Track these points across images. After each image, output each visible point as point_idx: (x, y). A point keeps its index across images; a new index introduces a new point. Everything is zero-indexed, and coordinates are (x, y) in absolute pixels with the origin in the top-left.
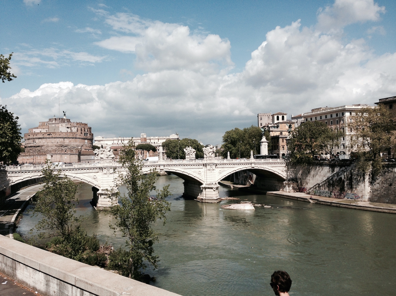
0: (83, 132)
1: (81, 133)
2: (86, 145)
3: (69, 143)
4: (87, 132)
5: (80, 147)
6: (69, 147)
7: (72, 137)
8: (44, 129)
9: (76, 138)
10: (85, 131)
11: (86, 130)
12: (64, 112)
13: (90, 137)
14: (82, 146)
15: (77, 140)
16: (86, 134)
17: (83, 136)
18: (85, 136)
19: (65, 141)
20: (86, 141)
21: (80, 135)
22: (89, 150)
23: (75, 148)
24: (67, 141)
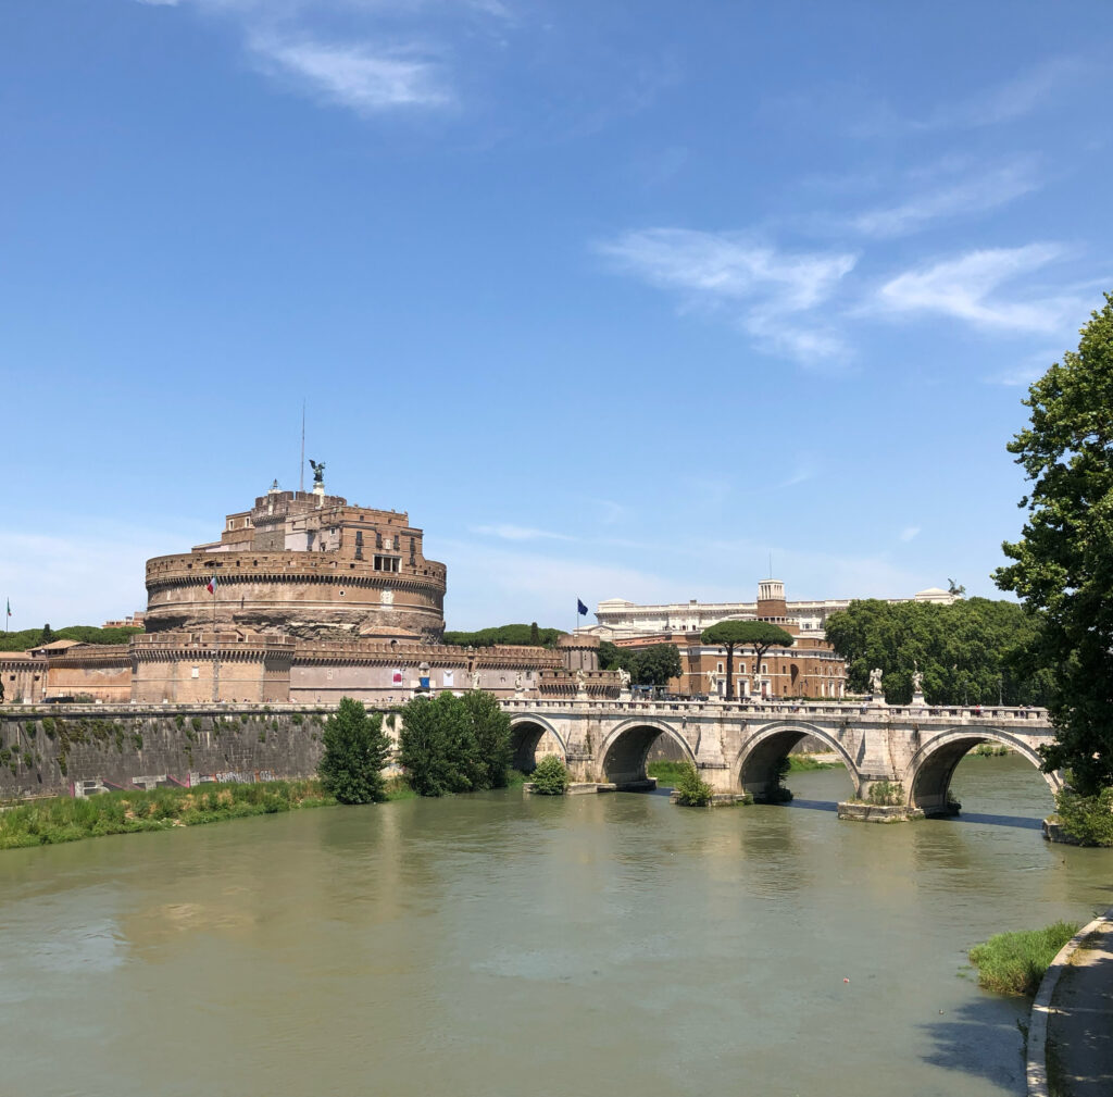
0: (370, 554)
1: (359, 557)
2: (384, 615)
3: (293, 603)
4: (393, 553)
7: (311, 573)
9: (329, 580)
10: (380, 546)
12: (313, 463)
13: (409, 579)
14: (363, 619)
15: (337, 589)
16: (387, 560)
17: (367, 570)
18: (378, 572)
19: (279, 594)
20: (387, 596)
21: (352, 566)
22: (394, 642)
23: (323, 631)
24: (285, 594)
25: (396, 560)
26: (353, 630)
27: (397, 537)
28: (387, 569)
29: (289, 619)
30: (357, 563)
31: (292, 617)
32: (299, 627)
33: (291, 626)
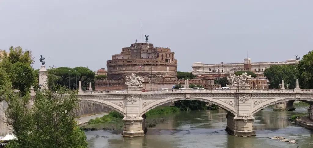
0: (164, 59)
1: (162, 59)
2: (168, 73)
3: (149, 70)
4: (169, 58)
5: (160, 75)
6: (149, 75)
7: (152, 63)
8: (126, 55)
9: (156, 65)
10: (166, 57)
11: (168, 56)
12: (146, 36)
13: (172, 64)
14: (164, 73)
15: (158, 67)
16: (168, 60)
17: (164, 62)
18: (166, 63)
19: (145, 68)
20: (168, 68)
21: (161, 62)
22: (170, 79)
23: (155, 77)
24: (147, 68)
25: (169, 60)
26: (161, 76)
27: (169, 54)
28: (168, 62)
29: (148, 74)
30: (162, 61)
31: (149, 73)
32: (150, 76)
33: (148, 76)
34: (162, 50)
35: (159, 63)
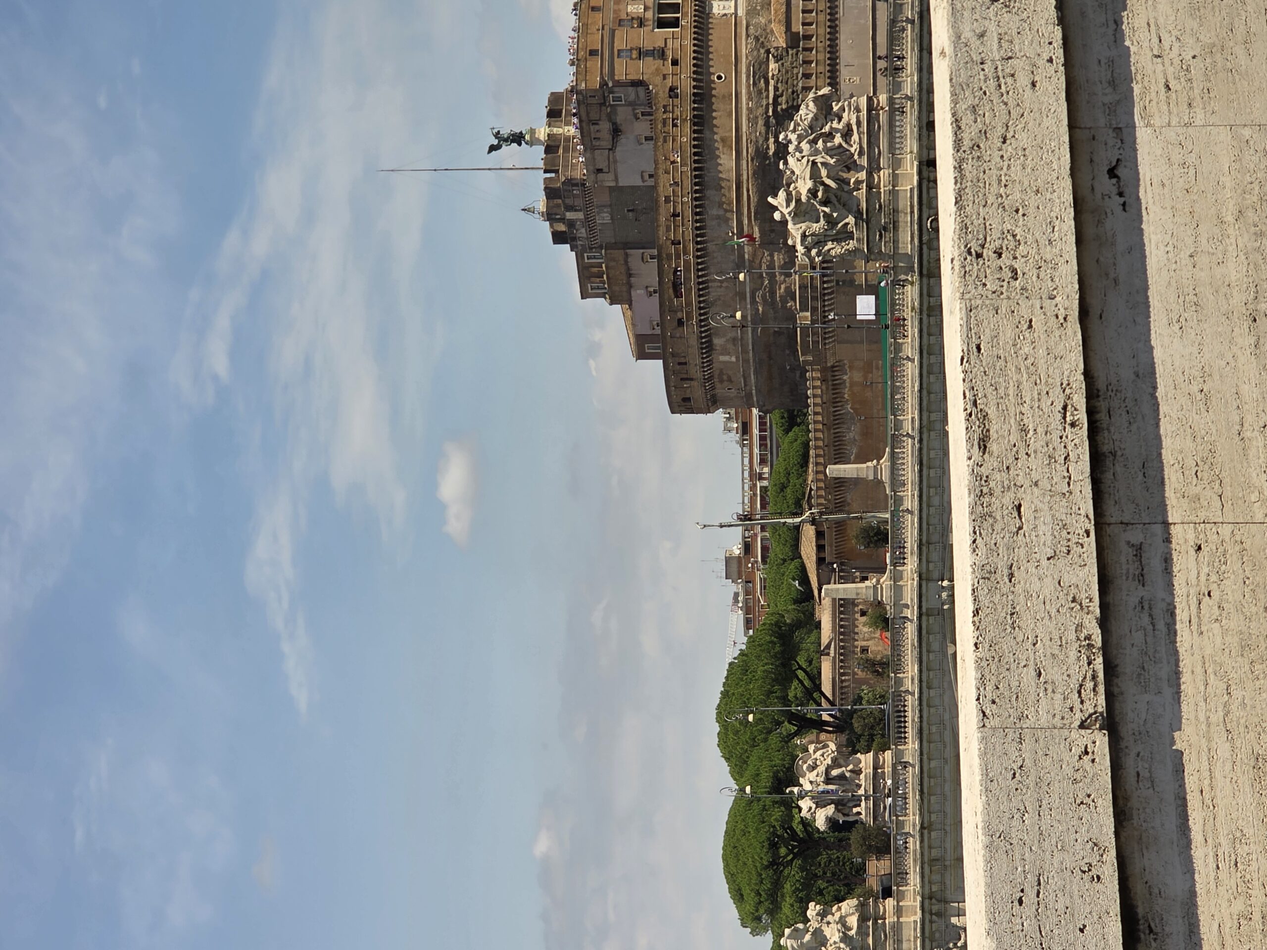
2: (752, 10)
5: (773, 66)
8: (630, 275)
10: (641, 22)
12: (492, 148)
17: (680, 40)
18: (684, 22)
20: (721, 7)
21: (675, 63)
30: (669, 56)
34: (593, 53)
35: (686, 83)
